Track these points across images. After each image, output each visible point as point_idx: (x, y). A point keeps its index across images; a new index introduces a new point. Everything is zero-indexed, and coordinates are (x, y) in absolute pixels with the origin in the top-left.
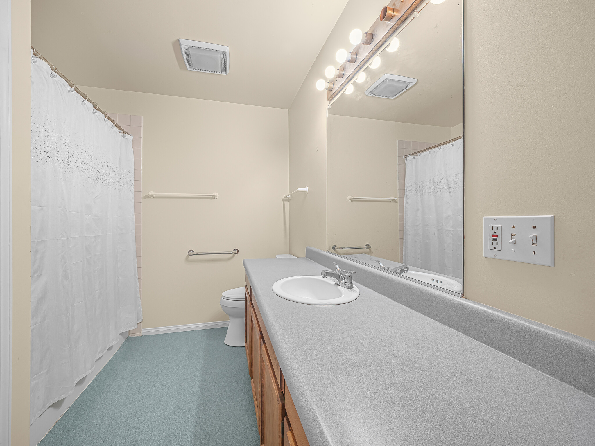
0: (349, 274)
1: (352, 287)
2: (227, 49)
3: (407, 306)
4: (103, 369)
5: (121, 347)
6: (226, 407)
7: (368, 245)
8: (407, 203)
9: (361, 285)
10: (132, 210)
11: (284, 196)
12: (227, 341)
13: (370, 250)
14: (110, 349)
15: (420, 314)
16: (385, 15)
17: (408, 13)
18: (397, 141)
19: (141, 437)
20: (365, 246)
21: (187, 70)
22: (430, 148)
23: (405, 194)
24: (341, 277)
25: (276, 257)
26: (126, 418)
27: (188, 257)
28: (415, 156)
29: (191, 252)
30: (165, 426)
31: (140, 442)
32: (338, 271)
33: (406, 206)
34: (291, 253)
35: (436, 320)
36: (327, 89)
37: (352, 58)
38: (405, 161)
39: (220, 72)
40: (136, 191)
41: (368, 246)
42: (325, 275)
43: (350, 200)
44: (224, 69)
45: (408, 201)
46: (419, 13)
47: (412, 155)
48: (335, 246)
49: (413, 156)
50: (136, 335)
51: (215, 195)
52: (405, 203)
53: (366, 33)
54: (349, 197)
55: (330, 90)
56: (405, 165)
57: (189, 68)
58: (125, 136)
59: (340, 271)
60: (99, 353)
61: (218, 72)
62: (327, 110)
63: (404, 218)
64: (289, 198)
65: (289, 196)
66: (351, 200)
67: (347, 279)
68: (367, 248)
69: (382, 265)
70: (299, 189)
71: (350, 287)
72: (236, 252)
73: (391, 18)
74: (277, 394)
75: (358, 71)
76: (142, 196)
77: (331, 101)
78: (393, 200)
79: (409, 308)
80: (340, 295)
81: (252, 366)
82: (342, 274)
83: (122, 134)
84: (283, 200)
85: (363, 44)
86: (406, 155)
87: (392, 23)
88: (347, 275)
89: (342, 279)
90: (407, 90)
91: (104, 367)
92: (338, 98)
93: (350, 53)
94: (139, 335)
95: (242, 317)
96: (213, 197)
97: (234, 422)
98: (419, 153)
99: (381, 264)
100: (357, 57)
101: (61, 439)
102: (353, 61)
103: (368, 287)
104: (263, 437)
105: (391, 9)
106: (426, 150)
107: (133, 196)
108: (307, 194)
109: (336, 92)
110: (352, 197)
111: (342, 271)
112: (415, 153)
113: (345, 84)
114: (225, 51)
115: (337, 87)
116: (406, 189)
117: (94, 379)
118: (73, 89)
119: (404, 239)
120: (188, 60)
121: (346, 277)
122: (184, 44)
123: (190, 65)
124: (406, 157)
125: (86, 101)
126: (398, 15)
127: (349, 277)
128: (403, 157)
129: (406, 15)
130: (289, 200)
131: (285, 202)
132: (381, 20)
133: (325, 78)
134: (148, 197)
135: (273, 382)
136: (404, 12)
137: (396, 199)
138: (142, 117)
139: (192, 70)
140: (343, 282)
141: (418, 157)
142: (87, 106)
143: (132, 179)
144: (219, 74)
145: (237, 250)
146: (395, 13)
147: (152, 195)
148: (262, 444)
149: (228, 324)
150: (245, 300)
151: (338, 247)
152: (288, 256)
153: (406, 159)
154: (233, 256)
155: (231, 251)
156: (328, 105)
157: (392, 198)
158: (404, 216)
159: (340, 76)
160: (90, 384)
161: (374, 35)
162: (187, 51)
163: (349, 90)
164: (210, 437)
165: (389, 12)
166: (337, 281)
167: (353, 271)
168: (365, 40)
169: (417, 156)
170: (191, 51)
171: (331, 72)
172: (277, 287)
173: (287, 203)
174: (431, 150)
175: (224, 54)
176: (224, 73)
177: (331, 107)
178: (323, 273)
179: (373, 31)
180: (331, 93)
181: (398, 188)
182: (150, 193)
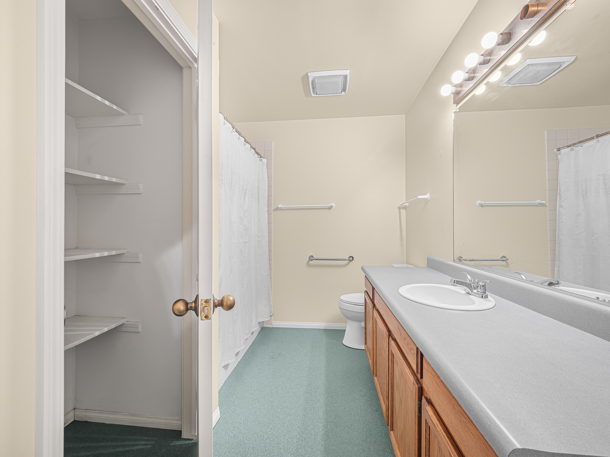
0: (483, 284)
1: (486, 297)
2: (347, 72)
3: (556, 319)
4: (248, 349)
5: (258, 334)
6: (351, 398)
7: (504, 257)
8: (561, 206)
9: (497, 296)
10: (266, 221)
11: (400, 204)
12: (346, 341)
13: (507, 263)
14: (252, 333)
15: (573, 328)
16: (526, 13)
17: (557, 6)
18: (546, 132)
19: (284, 405)
20: (500, 258)
21: (311, 96)
22: (598, 136)
23: (558, 195)
24: (472, 286)
25: (393, 266)
26: (271, 388)
27: (309, 261)
28: (573, 148)
29: (311, 258)
30: (301, 401)
31: (284, 408)
32: (469, 281)
33: (559, 211)
34: (408, 263)
35: (594, 335)
36: (453, 93)
37: (484, 61)
38: (557, 156)
39: (340, 93)
40: (269, 205)
41: (504, 259)
42: (454, 283)
43: (480, 205)
44: (344, 90)
45: (562, 204)
46: (571, 5)
47: (568, 147)
48: (460, 257)
49: (570, 148)
50: (269, 326)
51: (332, 205)
52: (557, 207)
53: (501, 34)
54: (478, 202)
55: (457, 93)
56: (557, 160)
57: (313, 95)
58: (261, 160)
59: (472, 281)
60: (247, 335)
61: (338, 93)
62: (453, 114)
63: (557, 225)
64: (406, 206)
65: (406, 204)
66: (482, 206)
67: (481, 288)
68: (504, 261)
69: (524, 277)
70: (419, 197)
71: (484, 296)
72: (351, 259)
73: (535, 13)
74: (412, 380)
75: (491, 72)
76: (273, 208)
77: (458, 104)
78: (539, 204)
79: (558, 321)
80: (473, 303)
81: (376, 364)
82: (474, 283)
83: (260, 158)
84: (399, 208)
85: (498, 45)
86: (560, 148)
87: (536, 19)
88: (481, 284)
89: (475, 288)
90: (560, 71)
91: (249, 347)
92: (467, 101)
93: (482, 55)
94: (270, 326)
95: (360, 321)
96: (330, 208)
97: (360, 412)
98: (580, 144)
99: (522, 276)
100: (491, 58)
101: (231, 393)
102: (485, 63)
103: (506, 299)
104: (392, 424)
105: (533, 6)
106: (592, 138)
107: (266, 209)
108: (428, 201)
109: (464, 95)
110: (483, 202)
111: (474, 280)
112: (574, 144)
113: (475, 86)
114: (347, 74)
115: (465, 89)
116: (560, 190)
117: (244, 355)
118: (234, 130)
119: (557, 251)
120: (313, 88)
121: (479, 286)
122: (311, 75)
123: (314, 92)
124: (559, 150)
125: (241, 138)
126: (545, 10)
127: (483, 286)
128: (555, 150)
129: (554, 9)
130: (405, 208)
131: (401, 210)
132: (521, 19)
133: (451, 83)
134: (277, 209)
135: (407, 370)
136: (552, 7)
137: (544, 202)
138: (273, 142)
139: (316, 95)
140: (475, 291)
141: (579, 149)
142: (241, 141)
143: (267, 195)
144: (339, 94)
145: (353, 257)
146: (539, 8)
147: (280, 208)
148: (391, 431)
149: (346, 327)
150: (364, 305)
151: (464, 258)
152: (405, 265)
153: (559, 152)
154: (348, 263)
155: (347, 258)
156: (455, 108)
157: (539, 201)
158: (557, 222)
159: (470, 79)
160: (242, 358)
161: (512, 34)
162: (313, 81)
163: (481, 90)
164: (339, 418)
165: (531, 9)
166: (468, 290)
167: (488, 280)
168: (500, 41)
169: (578, 147)
170: (316, 81)
171: (458, 76)
172: (404, 290)
173: (403, 212)
174: (600, 139)
175: (346, 77)
176: (343, 93)
177: (458, 110)
178: (453, 281)
179: (511, 29)
180: (458, 96)
181: (547, 189)
182: (280, 206)
